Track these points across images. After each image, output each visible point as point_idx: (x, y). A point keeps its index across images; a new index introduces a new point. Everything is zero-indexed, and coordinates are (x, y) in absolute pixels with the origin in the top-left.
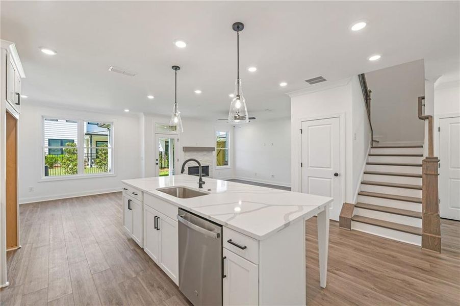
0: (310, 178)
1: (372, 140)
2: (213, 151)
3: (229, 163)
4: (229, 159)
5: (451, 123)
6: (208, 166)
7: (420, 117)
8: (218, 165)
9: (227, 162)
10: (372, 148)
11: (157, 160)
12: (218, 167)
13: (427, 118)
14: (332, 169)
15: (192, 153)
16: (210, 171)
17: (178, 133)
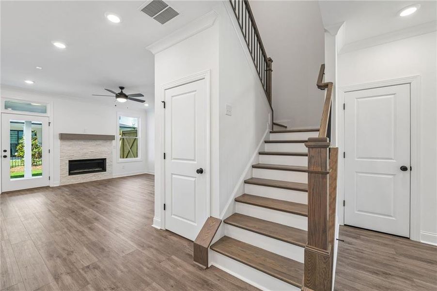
0: (174, 176)
1: (274, 124)
2: (112, 139)
3: (140, 155)
5: (357, 98)
6: (106, 159)
7: (320, 84)
8: (122, 157)
10: (271, 132)
11: (5, 151)
12: (121, 160)
13: (326, 86)
14: (196, 162)
15: (75, 142)
16: (107, 164)
17: (49, 113)
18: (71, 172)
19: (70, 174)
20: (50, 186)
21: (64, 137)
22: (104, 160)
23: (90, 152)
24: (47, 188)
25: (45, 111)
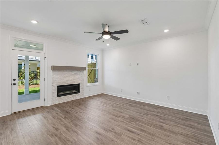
2: (83, 70)
3: (99, 80)
4: (99, 77)
6: (79, 84)
8: (88, 82)
9: (97, 79)
11: (14, 80)
12: (89, 84)
15: (62, 72)
16: (80, 88)
17: (44, 51)
18: (59, 94)
19: (58, 96)
20: (45, 106)
21: (55, 68)
22: (79, 85)
23: (71, 80)
24: (43, 107)
25: (42, 49)
